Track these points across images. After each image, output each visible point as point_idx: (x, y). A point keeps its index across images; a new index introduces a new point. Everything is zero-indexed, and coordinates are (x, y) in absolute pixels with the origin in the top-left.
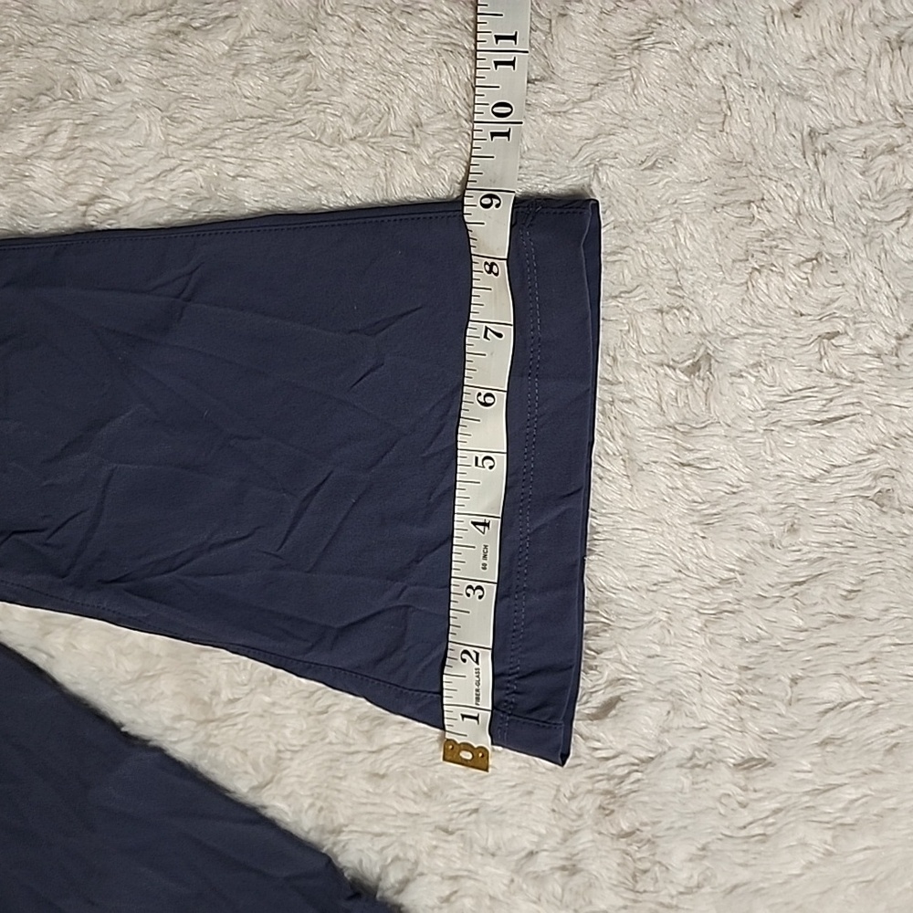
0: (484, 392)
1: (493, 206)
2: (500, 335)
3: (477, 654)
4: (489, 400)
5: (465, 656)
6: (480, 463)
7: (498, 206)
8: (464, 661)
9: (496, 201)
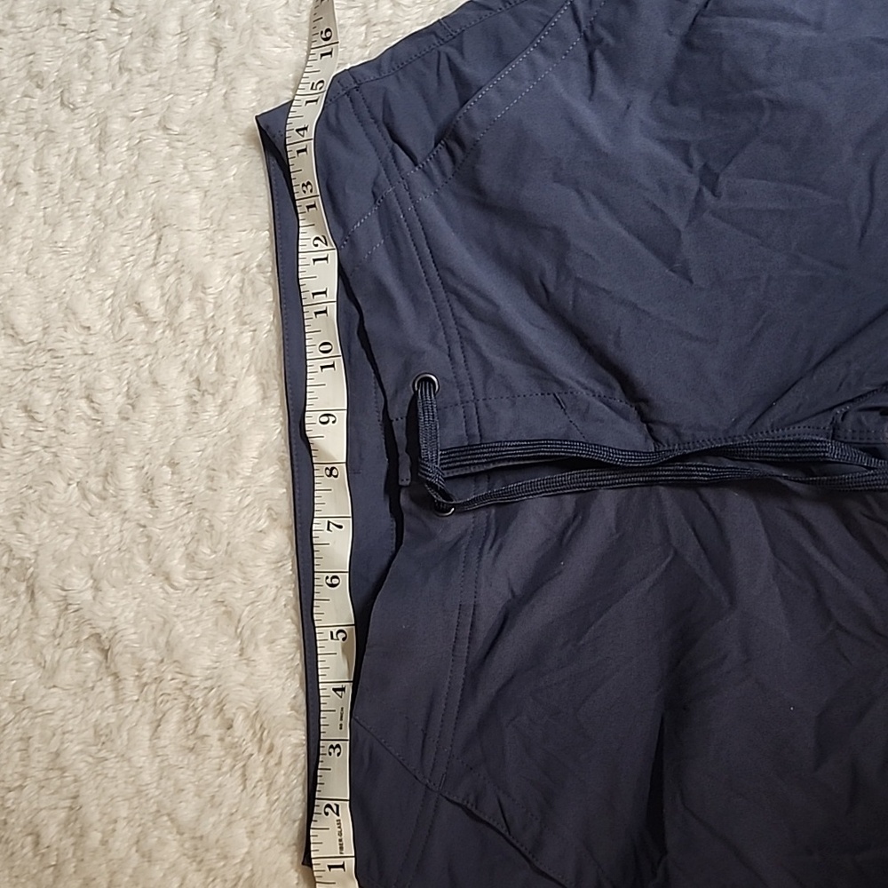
0: (330, 575)
1: (330, 422)
2: (340, 527)
3: (337, 806)
4: (335, 581)
5: (328, 810)
6: (335, 637)
7: (334, 422)
8: (327, 814)
9: (332, 419)
